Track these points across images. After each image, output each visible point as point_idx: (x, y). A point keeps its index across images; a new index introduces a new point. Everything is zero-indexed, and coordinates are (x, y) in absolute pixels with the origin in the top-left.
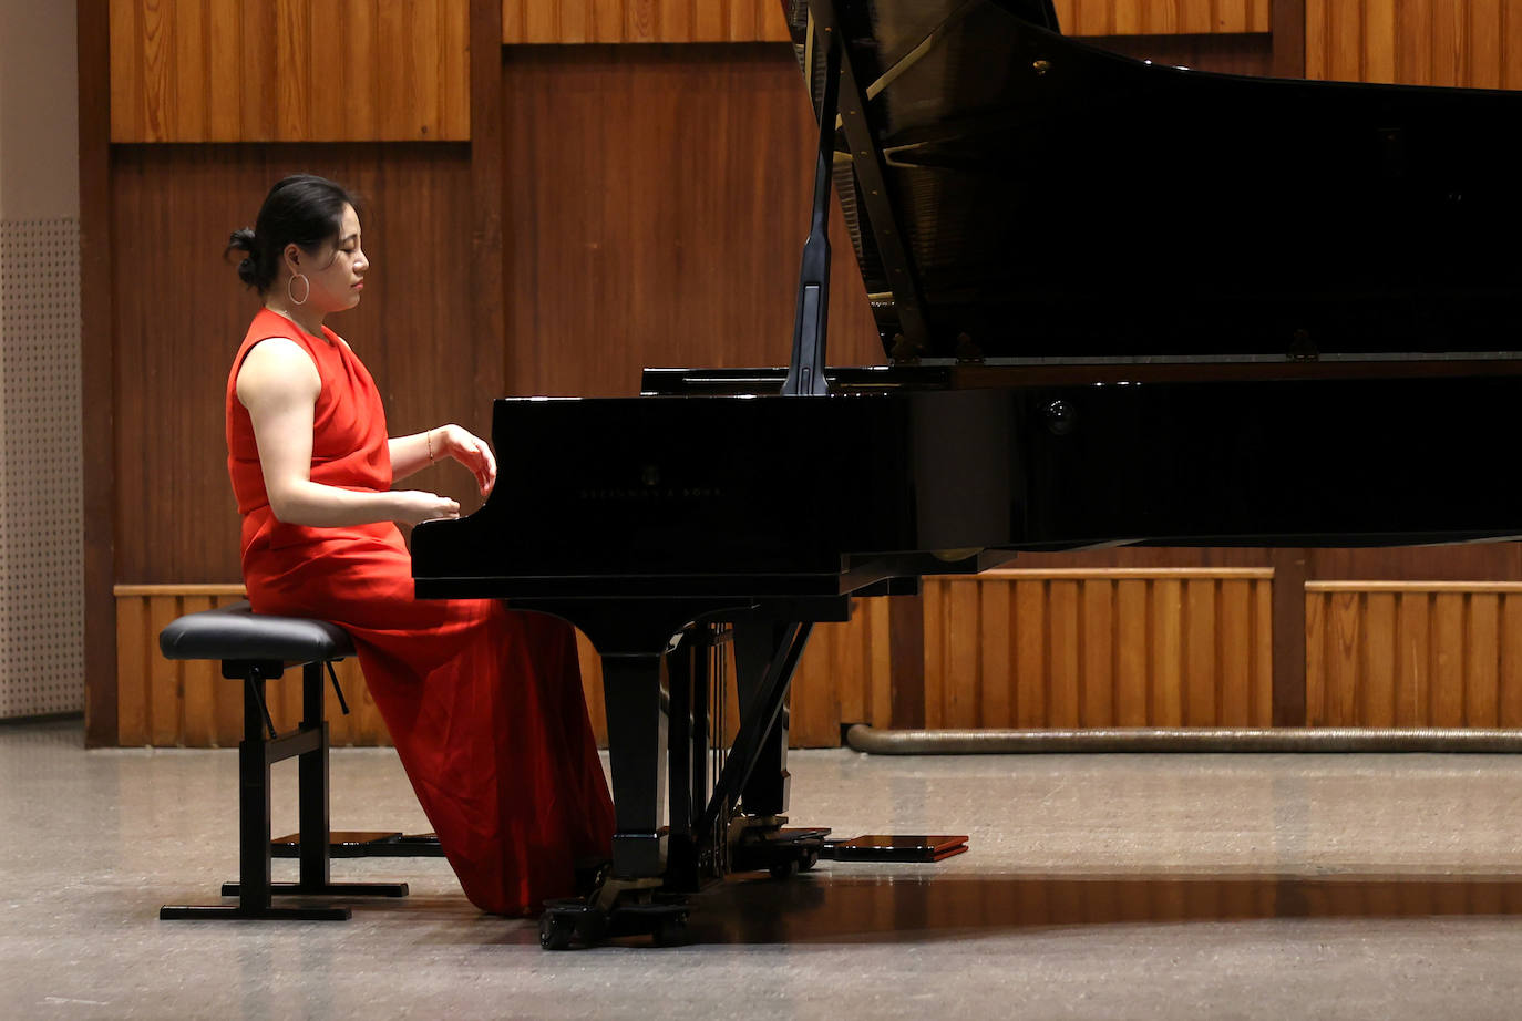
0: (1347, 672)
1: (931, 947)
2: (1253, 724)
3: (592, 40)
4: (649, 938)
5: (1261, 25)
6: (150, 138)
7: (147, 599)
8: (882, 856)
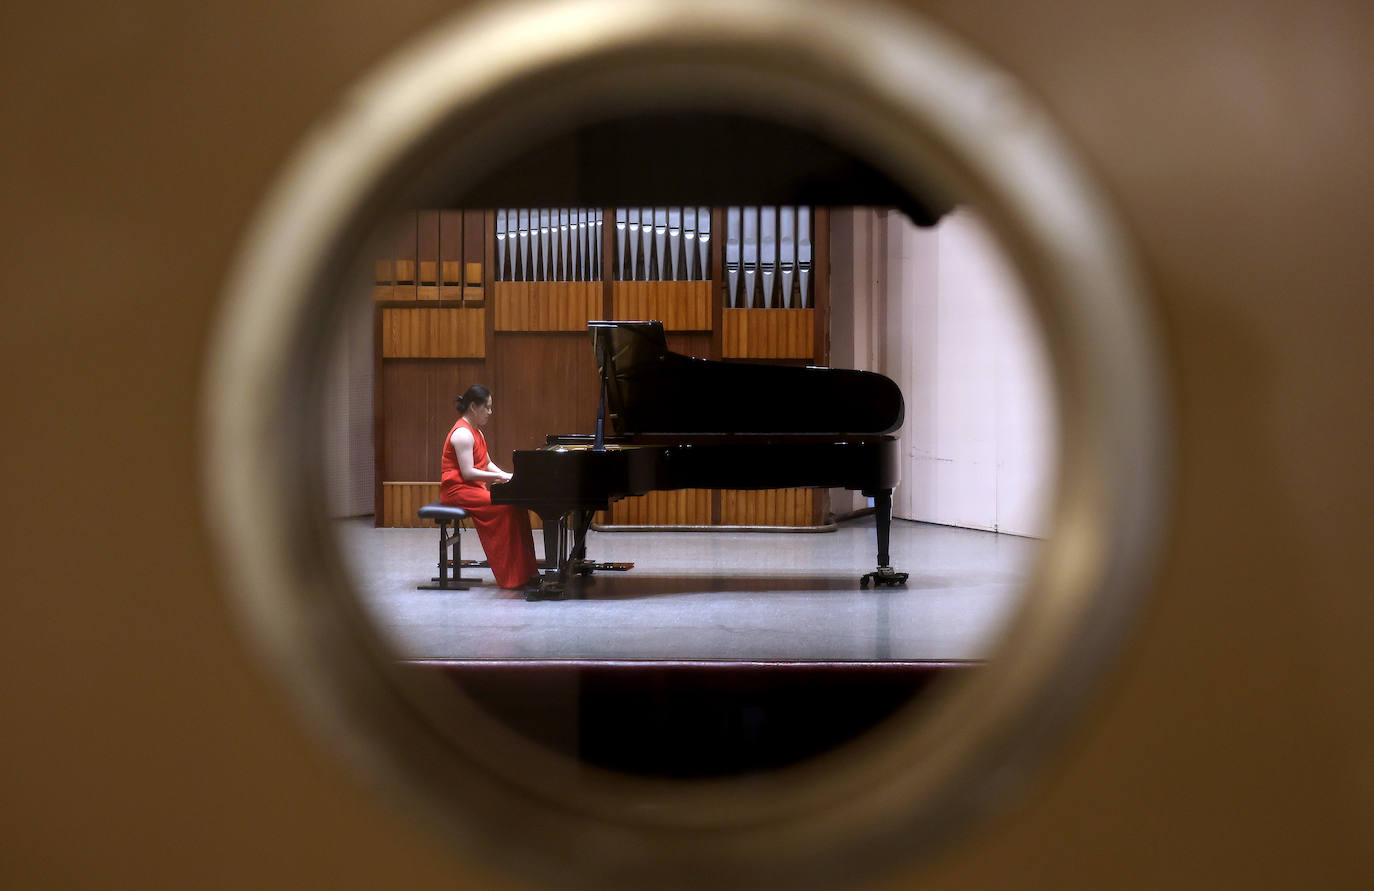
0: (733, 510)
1: (631, 601)
2: (706, 524)
3: (520, 330)
4: (556, 597)
5: (710, 328)
6: (394, 356)
7: (393, 486)
8: (610, 569)
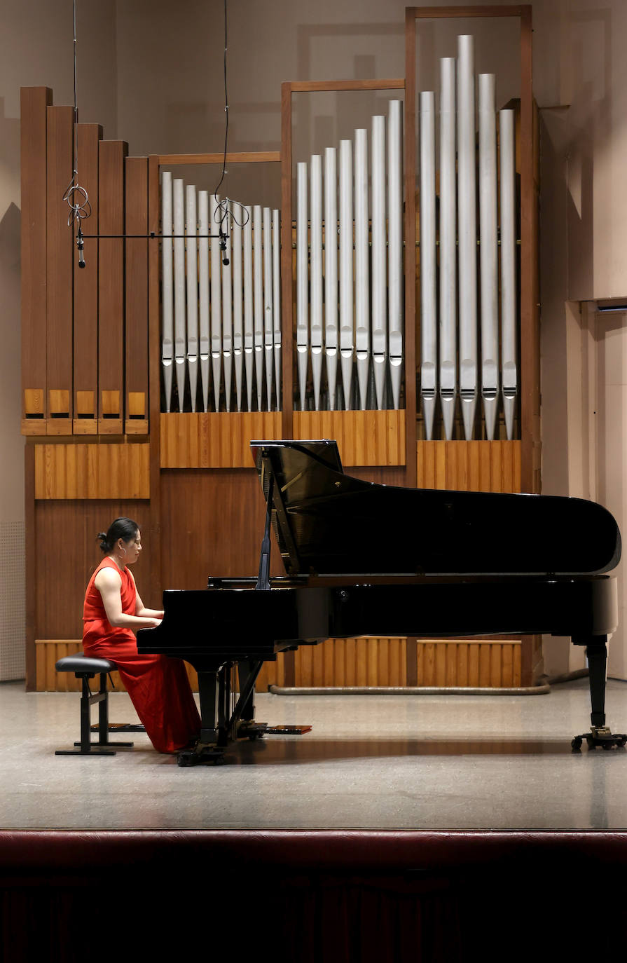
0: (430, 669)
1: (303, 766)
2: (400, 685)
3: (189, 467)
4: (212, 762)
5: (403, 463)
6: (48, 498)
7: (46, 644)
8: (284, 733)
